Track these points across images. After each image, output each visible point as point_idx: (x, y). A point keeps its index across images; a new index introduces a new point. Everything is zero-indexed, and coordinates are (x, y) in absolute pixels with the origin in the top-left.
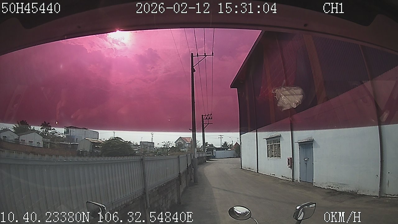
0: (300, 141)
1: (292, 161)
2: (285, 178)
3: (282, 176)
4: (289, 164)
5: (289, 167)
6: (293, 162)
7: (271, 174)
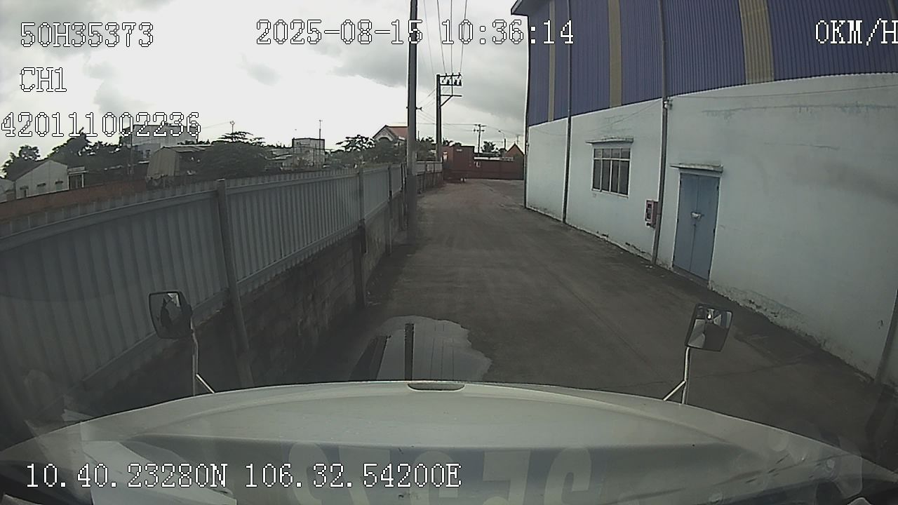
0: (686, 165)
1: (659, 212)
2: (633, 248)
3: (627, 244)
4: (648, 216)
5: (648, 224)
6: (661, 214)
7: (598, 233)
